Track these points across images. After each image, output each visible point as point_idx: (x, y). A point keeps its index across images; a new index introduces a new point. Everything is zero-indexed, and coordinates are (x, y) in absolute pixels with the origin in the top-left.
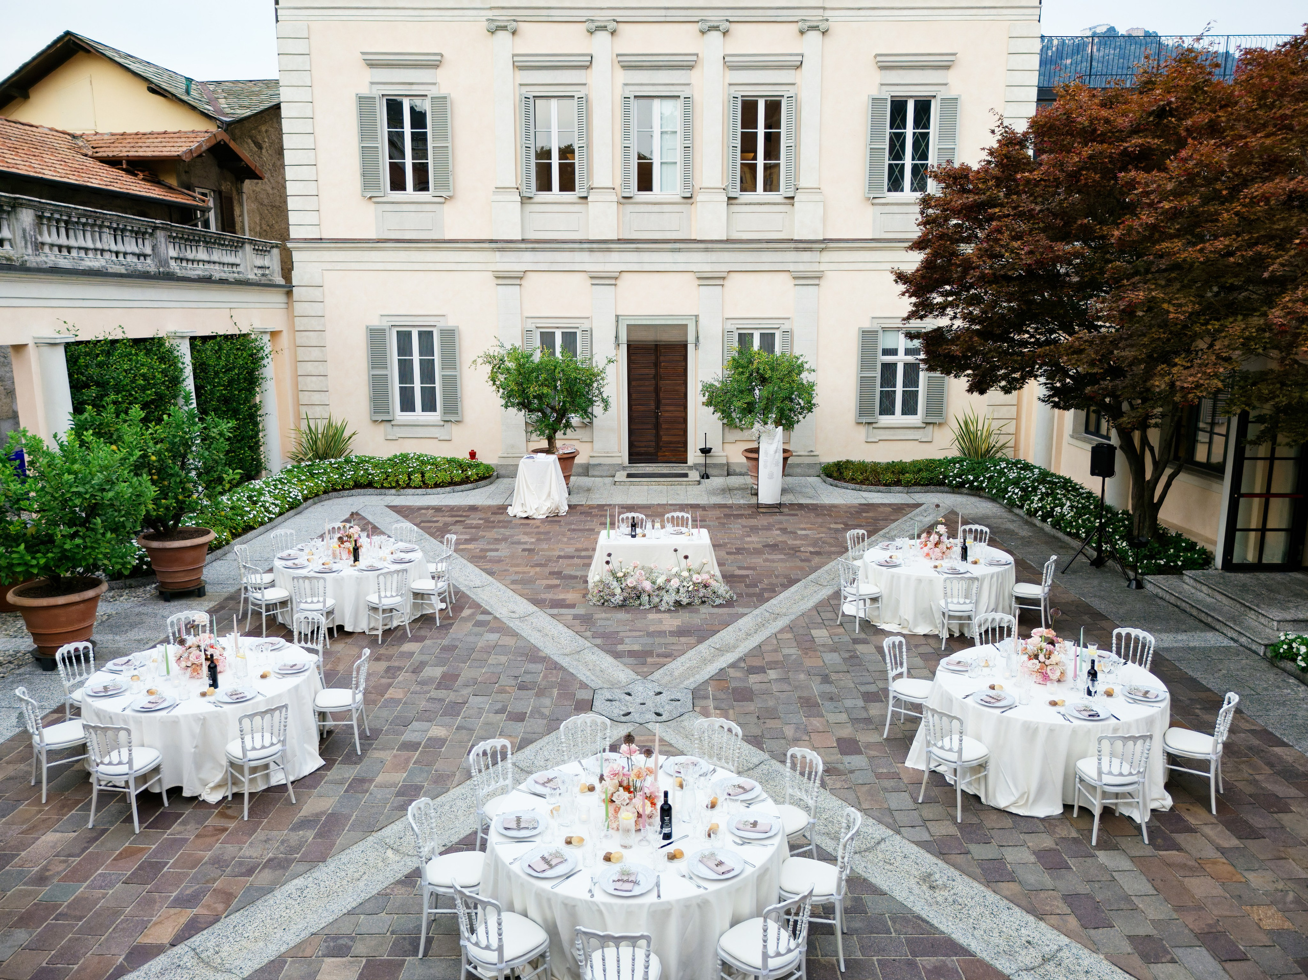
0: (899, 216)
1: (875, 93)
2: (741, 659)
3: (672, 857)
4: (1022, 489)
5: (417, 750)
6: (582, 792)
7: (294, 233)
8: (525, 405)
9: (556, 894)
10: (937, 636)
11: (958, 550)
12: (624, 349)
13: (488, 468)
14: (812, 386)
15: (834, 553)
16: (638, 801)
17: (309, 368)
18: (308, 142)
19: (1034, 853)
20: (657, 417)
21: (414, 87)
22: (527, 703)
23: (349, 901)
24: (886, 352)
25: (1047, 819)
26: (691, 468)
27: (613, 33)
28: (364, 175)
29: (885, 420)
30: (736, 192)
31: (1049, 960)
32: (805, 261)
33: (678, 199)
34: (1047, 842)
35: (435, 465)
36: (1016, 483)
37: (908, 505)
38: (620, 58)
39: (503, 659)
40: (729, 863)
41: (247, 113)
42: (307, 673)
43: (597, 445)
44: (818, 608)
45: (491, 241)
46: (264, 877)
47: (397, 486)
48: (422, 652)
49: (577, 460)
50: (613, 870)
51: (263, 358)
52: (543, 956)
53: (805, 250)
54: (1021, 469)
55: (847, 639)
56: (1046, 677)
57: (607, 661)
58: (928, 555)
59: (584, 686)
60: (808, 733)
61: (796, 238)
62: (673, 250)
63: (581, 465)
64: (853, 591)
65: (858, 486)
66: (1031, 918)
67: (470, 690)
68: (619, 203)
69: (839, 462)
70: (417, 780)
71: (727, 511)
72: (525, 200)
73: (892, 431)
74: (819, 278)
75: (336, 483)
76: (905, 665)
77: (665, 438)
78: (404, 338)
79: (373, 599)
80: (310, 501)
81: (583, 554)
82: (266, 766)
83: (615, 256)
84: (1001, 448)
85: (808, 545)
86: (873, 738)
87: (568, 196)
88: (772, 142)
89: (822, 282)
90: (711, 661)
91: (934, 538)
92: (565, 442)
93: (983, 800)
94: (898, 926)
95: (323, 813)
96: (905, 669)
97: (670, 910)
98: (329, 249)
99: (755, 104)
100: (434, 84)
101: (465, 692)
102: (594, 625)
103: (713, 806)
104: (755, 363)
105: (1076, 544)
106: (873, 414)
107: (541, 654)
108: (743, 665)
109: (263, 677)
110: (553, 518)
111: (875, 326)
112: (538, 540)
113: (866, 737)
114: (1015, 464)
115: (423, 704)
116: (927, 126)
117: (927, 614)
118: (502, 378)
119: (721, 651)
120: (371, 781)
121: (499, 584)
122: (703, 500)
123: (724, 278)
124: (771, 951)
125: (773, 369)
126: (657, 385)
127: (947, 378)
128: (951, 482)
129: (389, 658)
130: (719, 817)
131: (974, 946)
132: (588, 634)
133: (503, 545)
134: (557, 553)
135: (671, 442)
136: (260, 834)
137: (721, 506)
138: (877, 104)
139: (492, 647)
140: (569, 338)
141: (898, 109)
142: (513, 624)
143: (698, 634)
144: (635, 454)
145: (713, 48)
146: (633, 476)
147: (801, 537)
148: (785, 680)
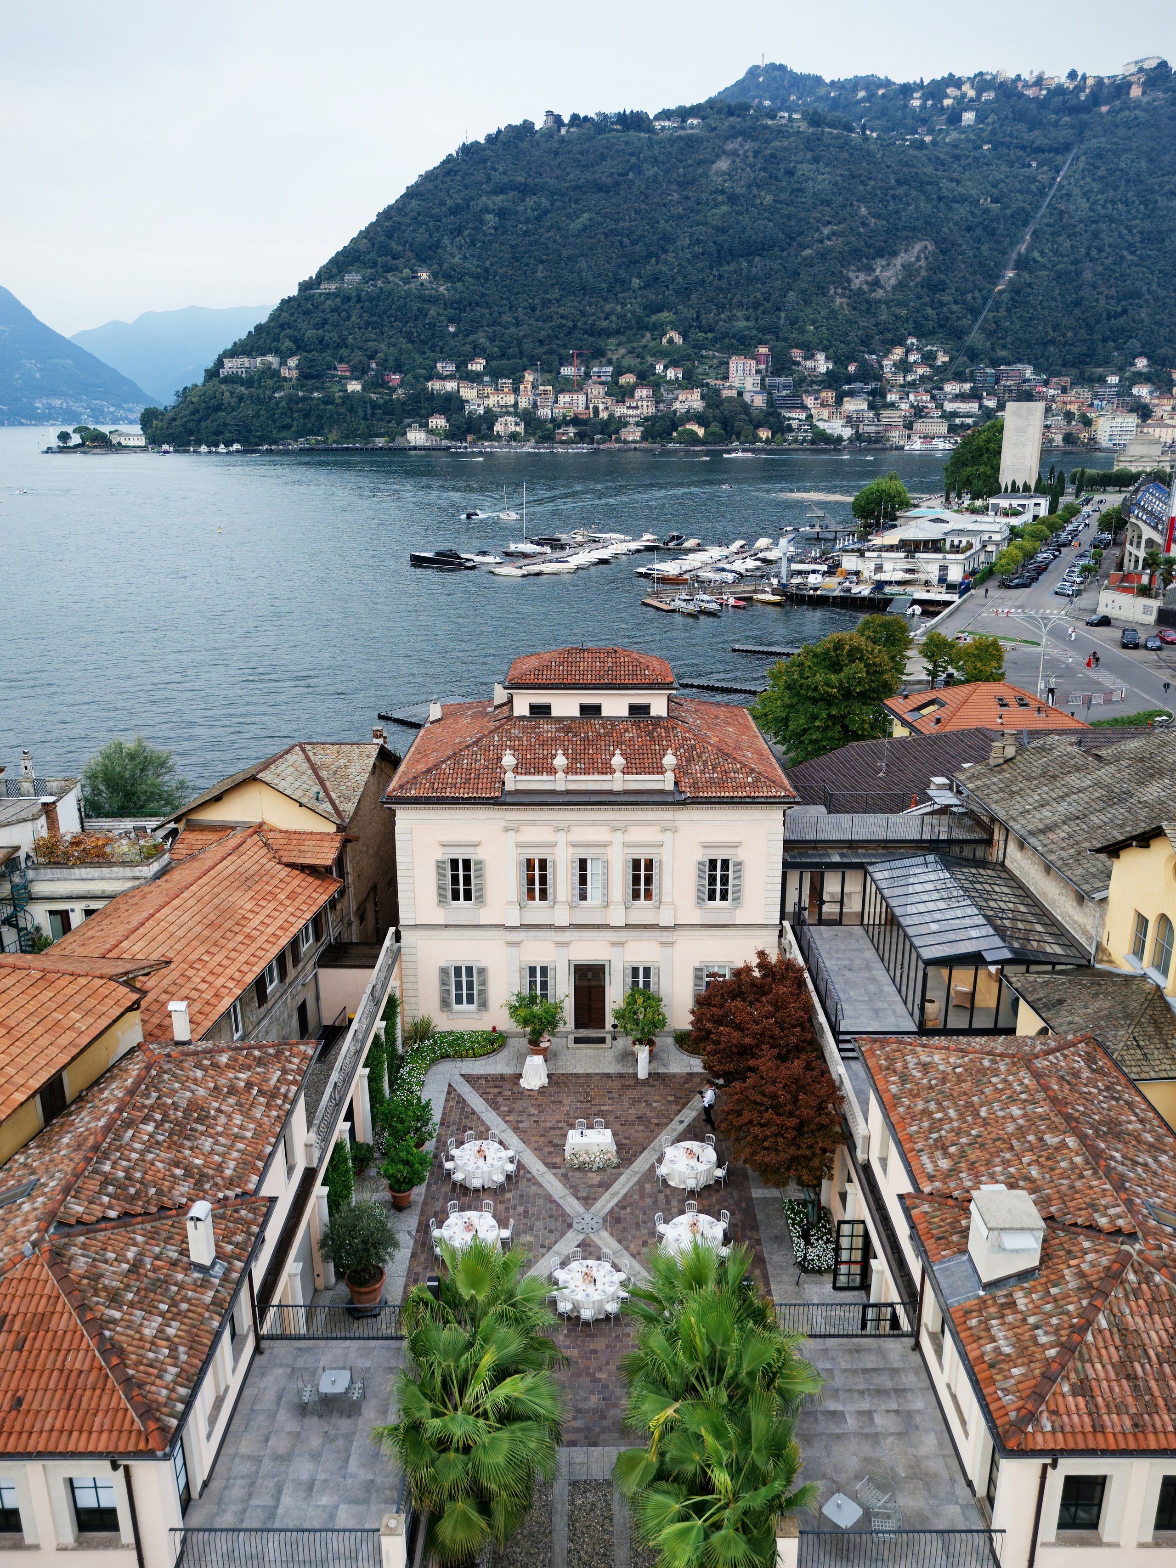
0: (712, 915)
1: (700, 859)
2: (619, 1201)
7: (402, 922)
12: (572, 982)
13: (502, 1037)
17: (409, 985)
18: (410, 880)
20: (589, 1005)
21: (465, 855)
22: (553, 1225)
26: (607, 1032)
27: (567, 831)
28: (439, 896)
30: (630, 903)
32: (666, 936)
33: (600, 904)
35: (479, 1044)
39: (541, 1201)
44: (651, 1168)
45: (504, 926)
47: (462, 1057)
48: (514, 1198)
53: (666, 930)
55: (656, 1190)
57: (575, 1202)
58: (687, 1156)
59: (569, 1216)
61: (660, 924)
62: (598, 930)
67: (534, 1217)
68: (569, 906)
69: (683, 1032)
70: (531, 1258)
72: (522, 906)
74: (673, 944)
77: (593, 1017)
78: (458, 970)
79: (491, 1175)
83: (568, 933)
85: (655, 1117)
87: (543, 903)
88: (649, 878)
89: (675, 946)
90: (609, 1202)
92: (545, 1043)
97: (596, 1300)
98: (420, 929)
99: (640, 862)
100: (475, 853)
102: (569, 1180)
107: (553, 1197)
108: (619, 1204)
110: (542, 1090)
111: (701, 965)
112: (539, 1112)
116: (727, 871)
119: (614, 1195)
121: (529, 1151)
122: (612, 1068)
123: (624, 944)
126: (589, 991)
132: (568, 1186)
133: (524, 1118)
134: (549, 1125)
135: (596, 1020)
137: (621, 1076)
138: (701, 864)
139: (535, 1195)
140: (544, 970)
141: (713, 863)
142: (540, 1180)
143: (605, 1185)
144: (578, 1025)
145: (618, 838)
146: (577, 1041)
147: (653, 1110)
148: (632, 1213)
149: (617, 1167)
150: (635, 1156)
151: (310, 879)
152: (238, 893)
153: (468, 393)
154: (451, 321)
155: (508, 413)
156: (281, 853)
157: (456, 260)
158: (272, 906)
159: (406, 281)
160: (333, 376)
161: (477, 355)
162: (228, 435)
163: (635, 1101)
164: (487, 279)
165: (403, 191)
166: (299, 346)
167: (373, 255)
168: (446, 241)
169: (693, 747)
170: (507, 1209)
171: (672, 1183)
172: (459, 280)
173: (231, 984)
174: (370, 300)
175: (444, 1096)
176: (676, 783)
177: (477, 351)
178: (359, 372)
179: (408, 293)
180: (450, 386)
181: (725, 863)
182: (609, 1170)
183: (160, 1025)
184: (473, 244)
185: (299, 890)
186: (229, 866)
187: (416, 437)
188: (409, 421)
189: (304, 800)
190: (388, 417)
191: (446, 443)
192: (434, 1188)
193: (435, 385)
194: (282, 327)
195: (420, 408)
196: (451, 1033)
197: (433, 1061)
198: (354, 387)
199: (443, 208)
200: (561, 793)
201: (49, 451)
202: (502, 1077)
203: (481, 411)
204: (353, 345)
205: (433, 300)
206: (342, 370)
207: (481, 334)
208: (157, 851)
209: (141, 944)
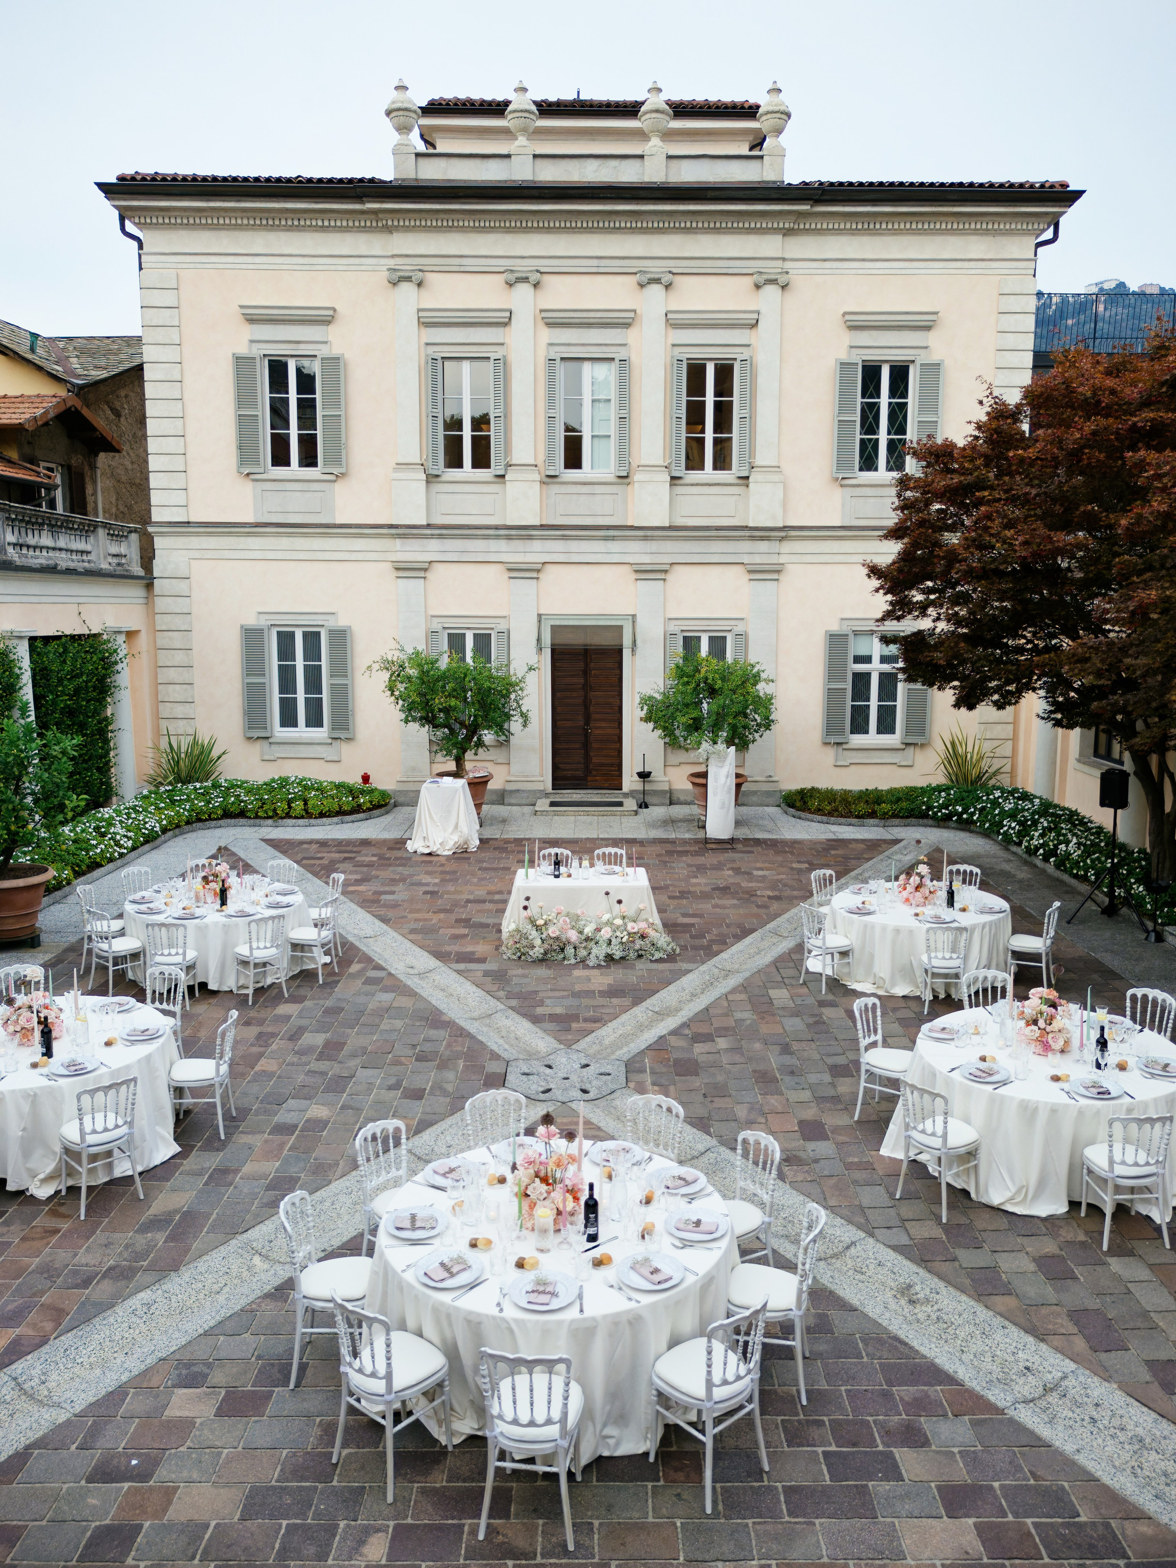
0: (872, 500)
1: (843, 356)
2: (684, 1025)
3: (598, 1263)
4: (1020, 823)
5: (292, 1134)
6: (491, 1184)
7: (157, 515)
8: (429, 719)
9: (457, 1309)
10: (918, 998)
11: (943, 895)
12: (547, 654)
13: (384, 794)
14: (770, 699)
15: (796, 898)
16: (558, 1194)
17: (172, 674)
18: (175, 409)
19: (1034, 1260)
20: (586, 735)
21: (302, 346)
23: (206, 1319)
24: (858, 659)
25: (1050, 1220)
26: (626, 795)
27: (536, 285)
28: (240, 448)
29: (858, 740)
30: (680, 470)
31: (1051, 1390)
32: (761, 552)
33: (611, 478)
34: (1049, 1247)
35: (321, 790)
36: (1012, 815)
37: (885, 841)
38: (544, 315)
39: (398, 1024)
40: (667, 1270)
41: (104, 374)
42: (161, 1040)
43: (515, 768)
44: (777, 963)
45: (391, 526)
46: (103, 1289)
47: (274, 816)
48: (300, 1016)
49: (491, 786)
50: (527, 1278)
51: (116, 663)
52: (440, 1385)
53: (762, 539)
54: (1019, 798)
55: (811, 1001)
56: (1047, 1048)
57: (523, 1028)
58: (907, 900)
59: (495, 1056)
60: (764, 1114)
61: (751, 525)
62: (606, 538)
63: (495, 792)
64: (819, 943)
65: (825, 818)
66: (1030, 1339)
67: (358, 1061)
68: (542, 483)
69: (802, 790)
70: (293, 1171)
71: (669, 847)
72: (432, 479)
73: (865, 754)
74: (778, 572)
75: (202, 812)
76: (880, 1031)
77: (595, 760)
78: (286, 640)
79: (243, 950)
80: (170, 834)
81: (497, 897)
82: (109, 1154)
83: (537, 545)
84: (995, 774)
85: (766, 888)
86: (842, 1120)
87: (482, 474)
88: (723, 413)
89: (782, 577)
90: (649, 1027)
91: (915, 880)
92: (475, 765)
93: (973, 1195)
94: (870, 1349)
95: (176, 1211)
96: (879, 1037)
97: (595, 1327)
98: (198, 534)
99: (704, 367)
100: (326, 343)
101: (352, 1063)
102: (508, 982)
103: (648, 1201)
104: (703, 671)
105: (1084, 888)
106: (842, 732)
107: (444, 1018)
108: (687, 1031)
109: (108, 1044)
111: (845, 629)
112: (442, 880)
113: (833, 1120)
114: (1012, 793)
115: (301, 1078)
116: (904, 395)
117: (906, 972)
118: (401, 687)
119: (661, 1014)
120: (237, 1171)
121: (395, 934)
122: (641, 835)
123: (666, 571)
124: (717, 1378)
125: (723, 679)
126: (586, 697)
127: (930, 690)
128: (935, 814)
129: (261, 1022)
130: (656, 1215)
131: (962, 1373)
132: (502, 994)
134: (465, 896)
135: (602, 765)
136: (99, 1236)
137: (664, 840)
138: (845, 366)
139: (385, 1009)
140: (482, 636)
141: (871, 371)
142: (413, 983)
143: (632, 994)
144: (560, 779)
145: (654, 303)
146: (558, 804)
147: (756, 879)
148: (737, 1050)
149: (671, 958)
150: (723, 943)
181: (901, 373)
182: (643, 962)
197: (201, 818)
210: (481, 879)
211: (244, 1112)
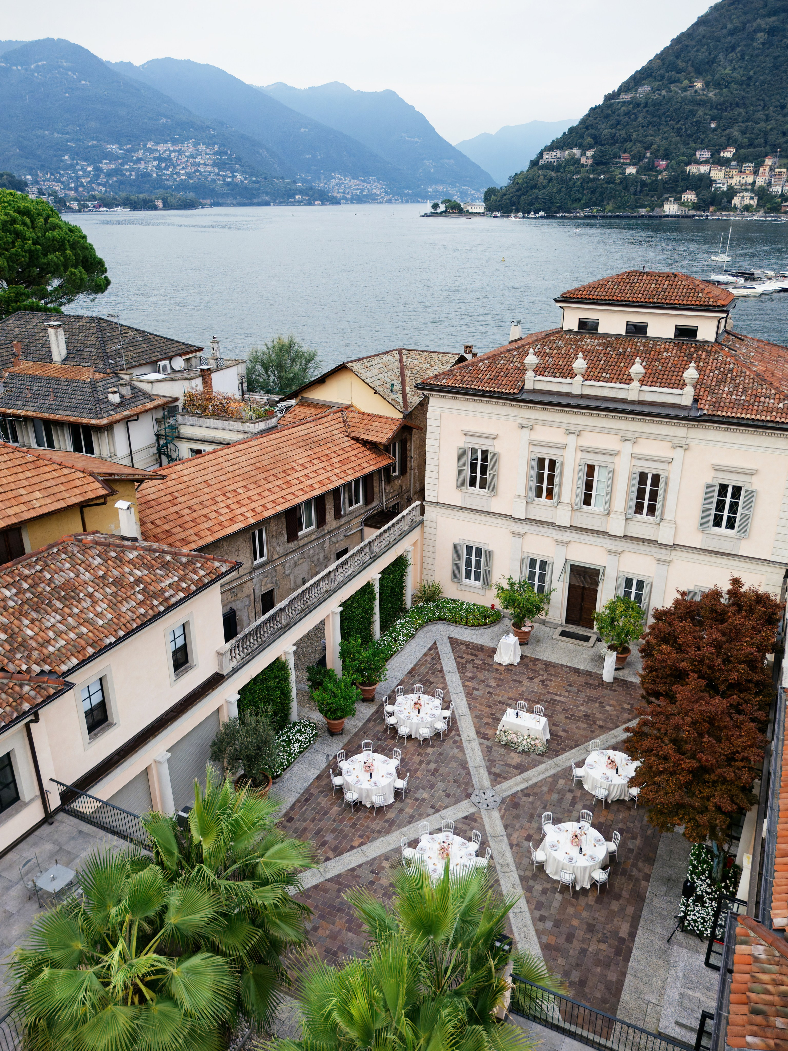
0: (715, 541)
1: (710, 482)
2: (527, 788)
5: (418, 801)
7: (427, 499)
12: (568, 574)
17: (428, 554)
20: (581, 606)
21: (484, 446)
22: (453, 789)
26: (594, 633)
27: (578, 436)
28: (459, 479)
30: (631, 514)
32: (663, 554)
33: (602, 513)
38: (580, 447)
39: (455, 765)
43: (550, 613)
45: (511, 517)
46: (376, 835)
48: (431, 754)
53: (663, 548)
55: (567, 788)
57: (485, 775)
58: (607, 765)
59: (473, 786)
60: (523, 828)
61: (659, 541)
62: (596, 537)
63: (542, 620)
68: (572, 511)
70: (414, 814)
72: (529, 501)
74: (669, 562)
75: (431, 618)
77: (583, 616)
78: (469, 549)
83: (568, 534)
85: (602, 720)
87: (550, 501)
88: (654, 493)
89: (671, 564)
90: (517, 785)
98: (440, 507)
99: (647, 475)
100: (493, 446)
101: (438, 779)
102: (491, 753)
107: (467, 765)
108: (526, 791)
109: (383, 776)
110: (510, 667)
111: (696, 589)
112: (497, 685)
115: (425, 781)
116: (738, 498)
119: (525, 780)
120: (403, 810)
122: (584, 665)
123: (620, 553)
126: (583, 591)
132: (487, 758)
133: (481, 687)
134: (500, 699)
135: (586, 619)
136: (376, 821)
137: (589, 674)
138: (709, 487)
139: (454, 757)
140: (543, 564)
141: (723, 488)
142: (466, 745)
143: (521, 769)
144: (569, 620)
145: (627, 448)
146: (564, 634)
147: (604, 712)
148: (532, 803)
149: (542, 755)
150: (564, 750)
151: (367, 453)
152: (299, 451)
153: (717, 174)
154: (713, 119)
155: (746, 190)
156: (352, 429)
157: (727, 71)
158: (322, 465)
159: (684, 90)
160: (617, 163)
161: (729, 145)
162: (537, 206)
163: (590, 699)
164: (748, 85)
165: (694, 20)
166: (597, 141)
167: (662, 71)
168: (721, 57)
169: (731, 371)
170: (421, 762)
171: (586, 787)
172: (726, 87)
173: (248, 515)
174: (654, 105)
175: (425, 650)
176: (696, 401)
177: (730, 141)
178: (636, 159)
179: (684, 99)
180: (704, 169)
181: (737, 491)
182: (533, 756)
183: (167, 531)
184: (743, 57)
185: (353, 458)
186: (302, 430)
187: (671, 208)
188: (667, 196)
189: (379, 389)
190: (652, 193)
191: (692, 212)
192: (371, 724)
193: (692, 169)
194: (587, 128)
195: (677, 186)
196: (454, 601)
197: (431, 621)
198: (631, 170)
199: (724, 31)
200: (576, 396)
201: (426, 215)
202: (482, 648)
203: (725, 188)
204: (635, 140)
205: (702, 103)
206: (625, 157)
207: (735, 128)
208: (269, 415)
209: (193, 470)
210: (510, 688)
211: (410, 791)
